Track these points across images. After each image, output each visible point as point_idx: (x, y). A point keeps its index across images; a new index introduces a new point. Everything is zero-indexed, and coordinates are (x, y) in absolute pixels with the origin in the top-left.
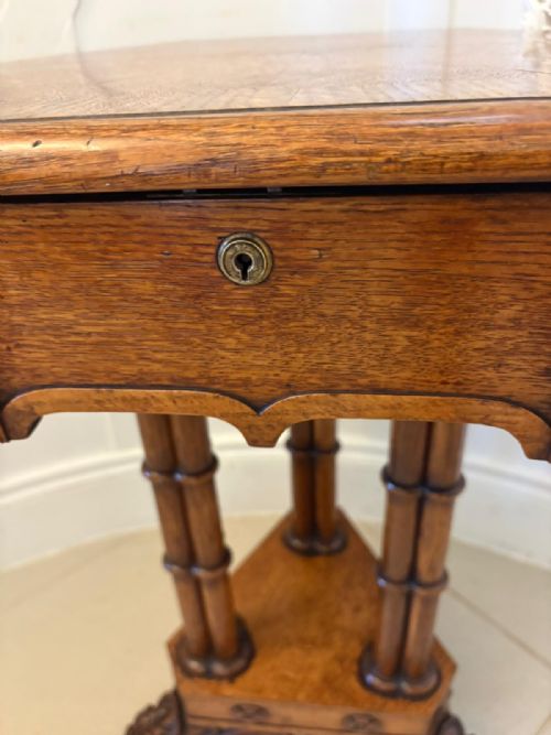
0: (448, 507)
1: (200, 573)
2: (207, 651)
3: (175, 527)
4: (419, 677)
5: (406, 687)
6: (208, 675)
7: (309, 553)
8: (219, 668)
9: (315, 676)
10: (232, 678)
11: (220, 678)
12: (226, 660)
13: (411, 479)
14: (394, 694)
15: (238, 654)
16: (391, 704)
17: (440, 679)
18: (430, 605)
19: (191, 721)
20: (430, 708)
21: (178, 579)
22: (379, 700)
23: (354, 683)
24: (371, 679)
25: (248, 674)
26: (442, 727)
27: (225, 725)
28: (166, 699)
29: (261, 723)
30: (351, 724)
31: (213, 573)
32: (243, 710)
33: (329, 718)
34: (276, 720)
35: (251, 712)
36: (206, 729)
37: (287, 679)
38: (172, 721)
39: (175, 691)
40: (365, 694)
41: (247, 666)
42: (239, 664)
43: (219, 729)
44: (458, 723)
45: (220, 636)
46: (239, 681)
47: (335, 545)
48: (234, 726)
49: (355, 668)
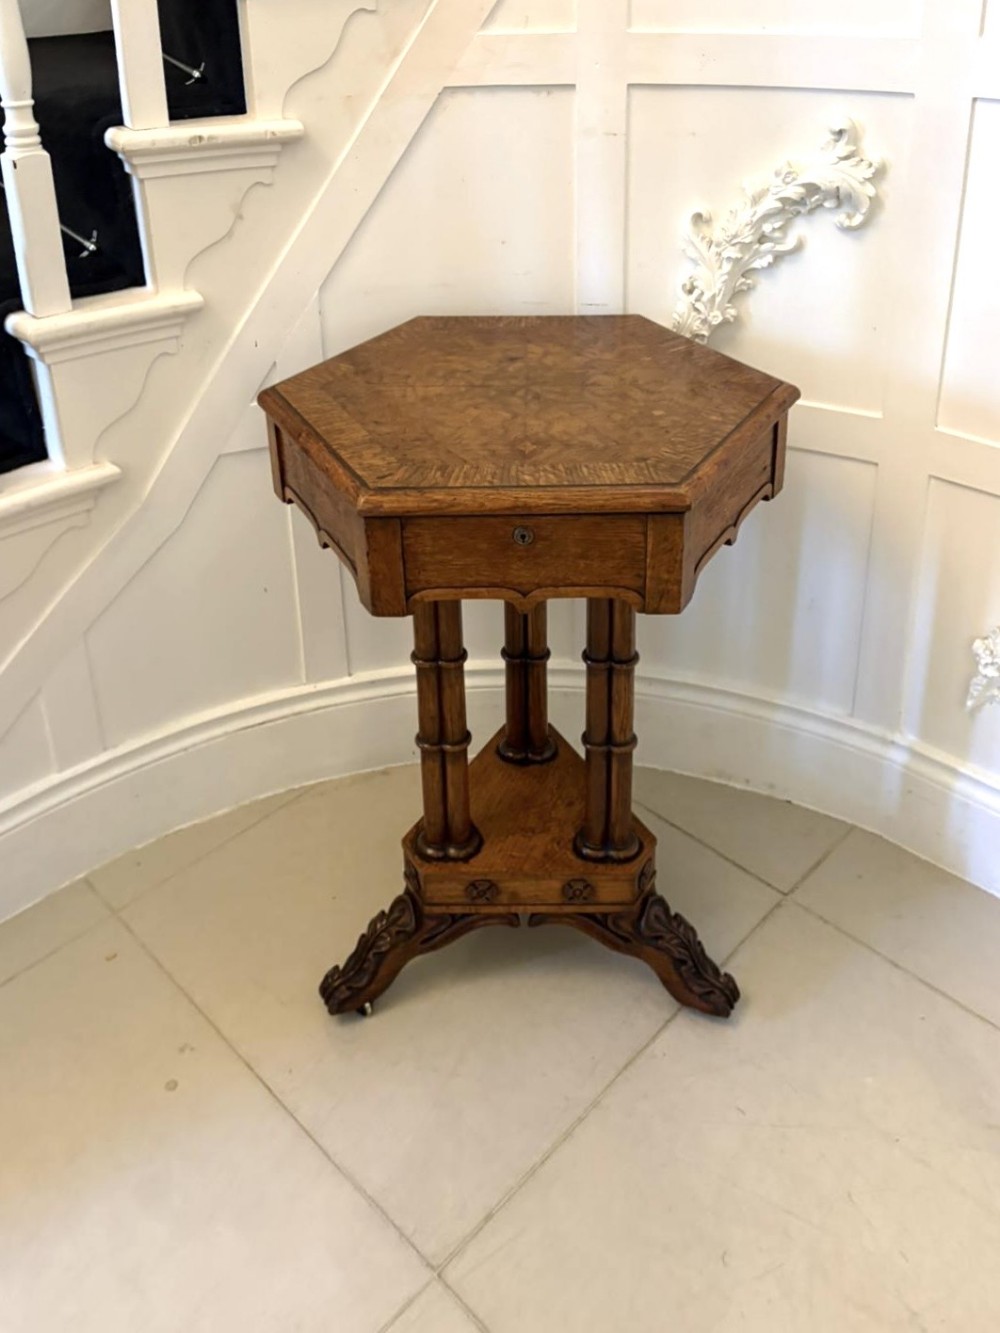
0: (629, 674)
1: (448, 747)
2: (445, 837)
4: (624, 844)
5: (613, 852)
6: (446, 859)
7: (524, 763)
8: (452, 852)
9: (537, 854)
10: (466, 859)
11: (455, 860)
12: (460, 846)
13: (603, 655)
14: (605, 860)
15: (469, 840)
16: (601, 867)
17: (641, 847)
18: (626, 759)
19: (427, 909)
20: (635, 868)
21: (426, 757)
22: (591, 865)
23: (571, 856)
24: (586, 851)
25: (480, 856)
26: (648, 900)
27: (458, 910)
28: (398, 902)
29: (490, 903)
30: (569, 893)
31: (457, 748)
32: (476, 888)
33: (551, 888)
34: (504, 898)
35: (484, 890)
36: (441, 918)
37: (513, 857)
38: (408, 920)
39: (407, 892)
40: (579, 862)
41: (477, 851)
42: (470, 850)
43: (453, 916)
44: (661, 902)
45: (457, 820)
46: (472, 861)
47: (547, 754)
48: (466, 910)
49: (570, 846)
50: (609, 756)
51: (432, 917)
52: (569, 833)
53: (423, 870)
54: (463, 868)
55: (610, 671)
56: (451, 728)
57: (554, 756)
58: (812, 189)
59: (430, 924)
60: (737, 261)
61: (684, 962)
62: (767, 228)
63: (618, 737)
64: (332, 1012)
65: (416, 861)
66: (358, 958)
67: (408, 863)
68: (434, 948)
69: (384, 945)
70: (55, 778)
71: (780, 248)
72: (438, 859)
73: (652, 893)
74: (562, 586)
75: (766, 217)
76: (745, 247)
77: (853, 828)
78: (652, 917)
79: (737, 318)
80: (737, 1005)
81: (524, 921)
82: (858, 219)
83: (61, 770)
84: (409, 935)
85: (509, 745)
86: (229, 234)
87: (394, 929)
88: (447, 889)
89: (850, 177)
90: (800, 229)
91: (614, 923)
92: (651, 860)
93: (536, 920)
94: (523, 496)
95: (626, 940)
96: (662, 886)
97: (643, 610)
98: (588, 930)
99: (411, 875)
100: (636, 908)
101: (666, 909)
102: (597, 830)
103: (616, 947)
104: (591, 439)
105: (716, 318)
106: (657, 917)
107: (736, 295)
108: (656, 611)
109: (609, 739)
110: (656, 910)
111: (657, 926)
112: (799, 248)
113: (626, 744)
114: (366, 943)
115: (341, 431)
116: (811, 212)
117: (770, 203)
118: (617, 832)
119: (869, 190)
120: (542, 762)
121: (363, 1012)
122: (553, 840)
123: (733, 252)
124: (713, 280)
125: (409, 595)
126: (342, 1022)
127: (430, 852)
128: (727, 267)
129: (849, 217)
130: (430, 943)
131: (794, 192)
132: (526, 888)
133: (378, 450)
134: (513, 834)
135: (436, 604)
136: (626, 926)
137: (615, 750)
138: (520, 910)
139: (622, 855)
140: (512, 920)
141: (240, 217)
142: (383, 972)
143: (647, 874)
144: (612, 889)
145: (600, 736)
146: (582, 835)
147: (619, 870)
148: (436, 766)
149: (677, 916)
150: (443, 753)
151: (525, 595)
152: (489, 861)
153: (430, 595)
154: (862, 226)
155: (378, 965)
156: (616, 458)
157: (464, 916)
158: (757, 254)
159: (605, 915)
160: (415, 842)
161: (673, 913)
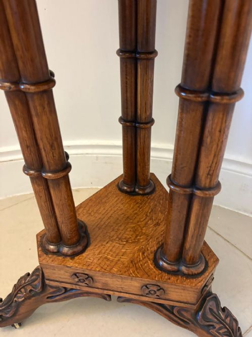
2: (58, 239)
5: (183, 269)
6: (58, 253)
8: (65, 250)
9: (125, 259)
10: (73, 256)
11: (66, 255)
12: (70, 245)
15: (78, 243)
16: (173, 278)
18: (207, 203)
19: (47, 282)
21: (34, 180)
25: (84, 255)
26: (206, 296)
27: (68, 286)
29: (89, 286)
30: (146, 289)
32: (78, 277)
33: (134, 285)
34: (99, 285)
35: (84, 278)
37: (108, 260)
38: (38, 283)
40: (157, 272)
42: (79, 248)
43: (65, 288)
44: (216, 299)
45: (65, 229)
46: (76, 258)
47: (148, 190)
48: (74, 287)
49: (151, 256)
50: (191, 198)
51: (52, 287)
52: (153, 246)
54: (70, 263)
59: (51, 290)
68: (56, 301)
69: (21, 297)
72: (53, 253)
78: (208, 310)
87: (29, 288)
88: (59, 274)
91: (179, 312)
92: (213, 275)
93: (122, 300)
95: (186, 322)
98: (159, 312)
100: (195, 307)
101: (218, 304)
102: (173, 249)
103: (178, 324)
106: (211, 309)
109: (194, 182)
110: (210, 304)
111: (210, 317)
113: (210, 189)
118: (189, 253)
121: (15, 327)
122: (139, 250)
127: (51, 247)
132: (114, 282)
134: (112, 241)
137: (198, 193)
138: (111, 293)
139: (194, 271)
140: (106, 297)
142: (22, 311)
147: (188, 283)
149: (224, 309)
152: (91, 256)
157: (72, 289)
159: (173, 307)
161: (222, 307)
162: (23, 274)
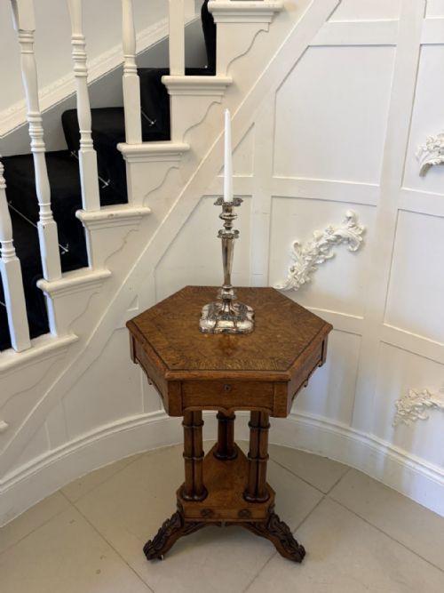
0: (267, 432)
1: (195, 458)
2: (193, 492)
3: (190, 443)
4: (263, 495)
5: (259, 499)
6: (194, 500)
7: (224, 459)
8: (196, 498)
9: (229, 499)
10: (201, 501)
11: (197, 501)
12: (198, 495)
13: (256, 425)
14: (255, 502)
15: (202, 494)
16: (254, 505)
17: (270, 496)
18: (264, 465)
19: (185, 520)
20: (266, 505)
21: (186, 461)
22: (250, 504)
23: (242, 500)
24: (248, 498)
25: (207, 499)
26: (272, 516)
27: (198, 520)
28: (174, 516)
29: (210, 518)
30: (241, 514)
31: (199, 459)
33: (234, 512)
34: (216, 516)
35: (208, 512)
36: (191, 523)
37: (220, 500)
38: (178, 523)
39: (178, 512)
40: (246, 503)
41: (205, 497)
42: (203, 497)
43: (196, 522)
44: (277, 516)
45: (198, 485)
46: (204, 501)
47: (234, 456)
48: (201, 520)
49: (242, 495)
50: (258, 463)
51: (187, 522)
52: (242, 490)
53: (185, 505)
54: (200, 504)
55: (259, 431)
56: (197, 451)
57: (237, 456)
58: (339, 237)
59: (187, 525)
60: (311, 261)
61: (284, 541)
62: (322, 250)
63: (262, 456)
64: (148, 559)
65: (181, 501)
66: (158, 538)
67: (178, 500)
68: (188, 534)
69: (169, 533)
70: (50, 452)
71: (327, 257)
72: (191, 501)
73: (273, 514)
74: (242, 406)
75: (321, 246)
76: (313, 256)
77: (350, 468)
78: (273, 523)
79: (310, 282)
80: (305, 558)
81: (223, 524)
82: (355, 249)
83: (52, 449)
84: (178, 529)
85: (218, 451)
86: (121, 248)
87: (173, 527)
88: (193, 513)
89: (354, 234)
90: (334, 250)
91: (259, 526)
92: (273, 501)
93: (228, 524)
94: (228, 374)
95: (262, 531)
96: (277, 511)
97: (272, 416)
98: (249, 528)
99: (179, 505)
100: (267, 520)
101: (278, 519)
102: (253, 490)
103: (259, 535)
104: (253, 348)
105: (302, 281)
106: (275, 523)
107: (310, 272)
108: (277, 417)
109: (258, 456)
110: (275, 520)
111: (275, 526)
112: (334, 257)
113: (263, 459)
114: (162, 532)
115: (158, 342)
116: (339, 244)
117: (323, 241)
118: (260, 491)
119: (361, 239)
120: (231, 459)
121: (160, 559)
122: (235, 493)
123: (309, 258)
124: (301, 267)
125: (183, 408)
126: (152, 563)
127: (187, 497)
128: (307, 263)
129: (353, 247)
130: (186, 533)
131: (332, 237)
132: (224, 512)
133: (173, 351)
134: (220, 490)
135: (192, 412)
136: (263, 526)
137: (260, 461)
138: (221, 520)
139: (262, 499)
140: (219, 524)
141: (125, 242)
142: (168, 543)
143: (272, 506)
144: (258, 513)
145: (254, 455)
146: (247, 492)
147: (261, 506)
148: (190, 465)
149: (283, 523)
150: (193, 460)
151: (227, 409)
152: (212, 500)
153: (191, 409)
154: (357, 250)
155: (166, 540)
156: (262, 358)
157: (200, 522)
158: (318, 259)
159: (255, 523)
160: (181, 493)
161: (281, 520)
162: (165, 520)
